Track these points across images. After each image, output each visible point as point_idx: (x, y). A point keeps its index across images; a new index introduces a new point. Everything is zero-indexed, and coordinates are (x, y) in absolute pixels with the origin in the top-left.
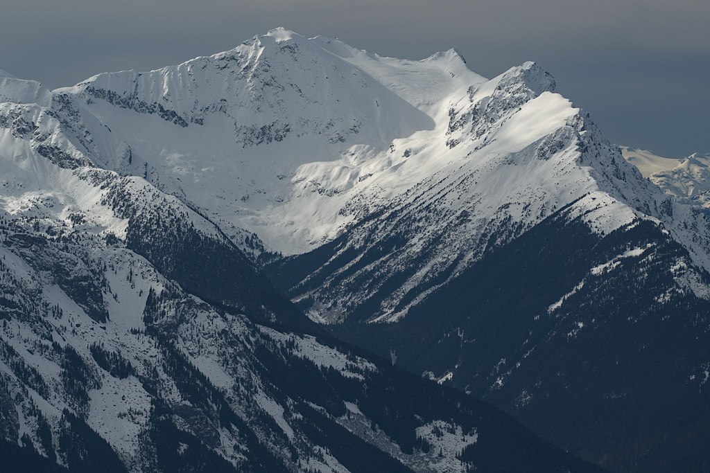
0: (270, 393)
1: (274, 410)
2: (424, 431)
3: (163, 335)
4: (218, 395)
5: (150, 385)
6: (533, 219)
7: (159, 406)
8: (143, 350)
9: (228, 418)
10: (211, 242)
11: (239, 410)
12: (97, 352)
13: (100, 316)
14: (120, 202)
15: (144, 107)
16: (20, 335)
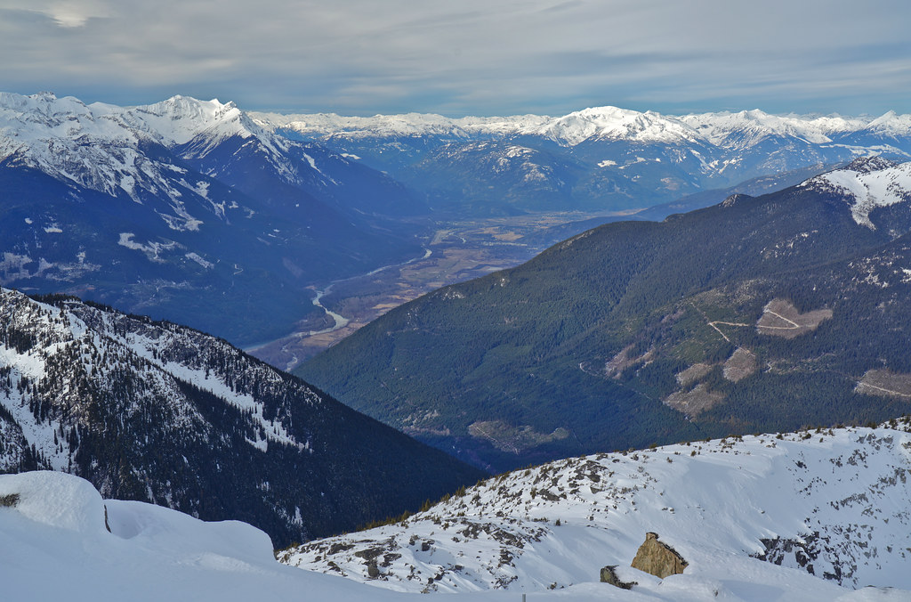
0: (163, 178)
1: (164, 181)
2: (198, 184)
3: (138, 167)
4: (151, 179)
5: (135, 177)
6: (231, 135)
7: (137, 182)
8: (133, 170)
9: (153, 183)
10: (156, 144)
11: (155, 182)
12: (122, 171)
13: (123, 163)
14: (136, 135)
15: (149, 113)
16: (105, 168)
